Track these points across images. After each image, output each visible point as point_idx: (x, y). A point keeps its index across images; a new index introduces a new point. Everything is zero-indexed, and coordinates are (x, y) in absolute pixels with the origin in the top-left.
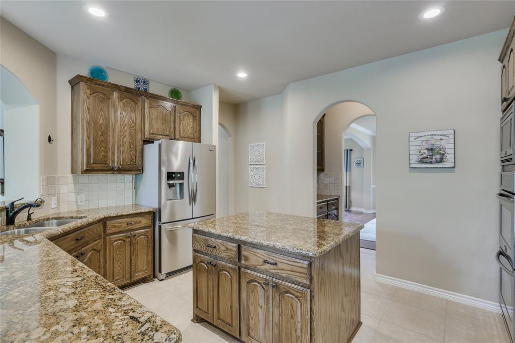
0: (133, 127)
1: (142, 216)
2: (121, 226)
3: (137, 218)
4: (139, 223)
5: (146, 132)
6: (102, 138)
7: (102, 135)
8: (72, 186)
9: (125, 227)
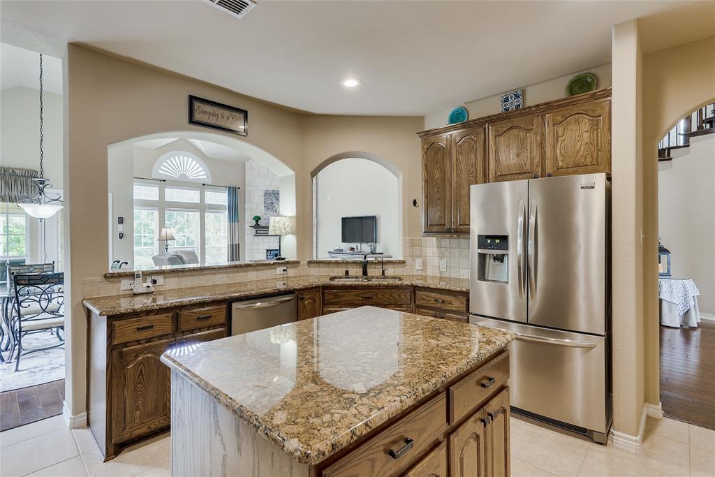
0: (472, 172)
1: (455, 296)
2: (429, 301)
3: (447, 297)
4: (449, 303)
5: (491, 176)
6: (438, 195)
7: (438, 191)
8: (436, 250)
9: (433, 303)
